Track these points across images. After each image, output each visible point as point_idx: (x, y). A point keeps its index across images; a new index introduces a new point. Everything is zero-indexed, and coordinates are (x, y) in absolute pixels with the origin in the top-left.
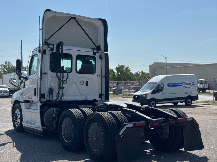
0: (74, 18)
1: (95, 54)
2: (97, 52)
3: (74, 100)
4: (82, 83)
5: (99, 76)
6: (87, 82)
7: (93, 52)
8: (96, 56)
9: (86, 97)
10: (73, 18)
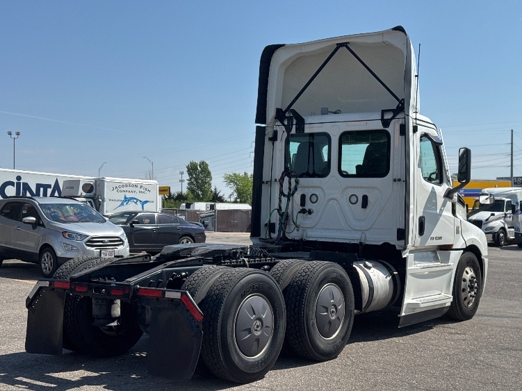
0: (345, 45)
1: (386, 123)
2: (393, 118)
3: (335, 241)
4: (354, 199)
5: (399, 180)
6: (365, 198)
7: (382, 119)
8: (389, 129)
9: (363, 236)
10: (342, 45)
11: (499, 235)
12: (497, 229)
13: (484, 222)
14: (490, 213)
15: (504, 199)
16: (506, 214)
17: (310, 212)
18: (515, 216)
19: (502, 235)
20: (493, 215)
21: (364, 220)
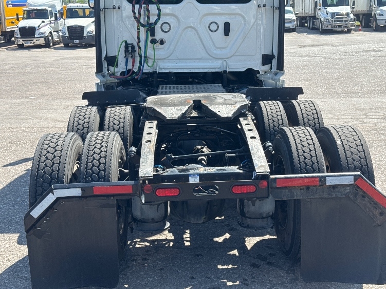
3: (193, 71)
4: (214, 27)
5: (264, 6)
9: (225, 64)
11: (48, 39)
12: (47, 34)
13: (37, 28)
14: (40, 20)
15: (47, 8)
16: (50, 21)
17: (162, 42)
18: (56, 22)
19: (50, 38)
20: (43, 22)
21: (226, 48)
